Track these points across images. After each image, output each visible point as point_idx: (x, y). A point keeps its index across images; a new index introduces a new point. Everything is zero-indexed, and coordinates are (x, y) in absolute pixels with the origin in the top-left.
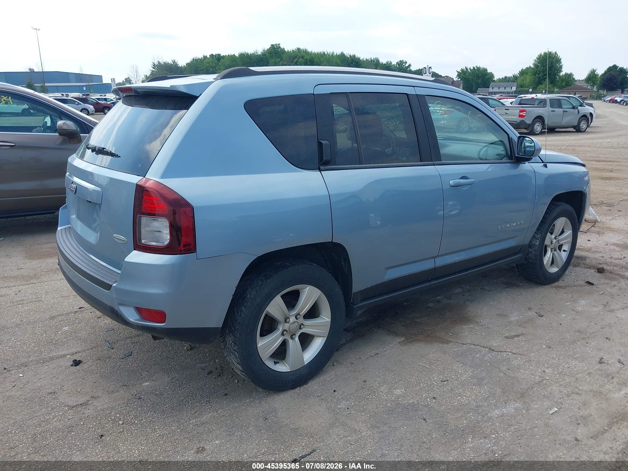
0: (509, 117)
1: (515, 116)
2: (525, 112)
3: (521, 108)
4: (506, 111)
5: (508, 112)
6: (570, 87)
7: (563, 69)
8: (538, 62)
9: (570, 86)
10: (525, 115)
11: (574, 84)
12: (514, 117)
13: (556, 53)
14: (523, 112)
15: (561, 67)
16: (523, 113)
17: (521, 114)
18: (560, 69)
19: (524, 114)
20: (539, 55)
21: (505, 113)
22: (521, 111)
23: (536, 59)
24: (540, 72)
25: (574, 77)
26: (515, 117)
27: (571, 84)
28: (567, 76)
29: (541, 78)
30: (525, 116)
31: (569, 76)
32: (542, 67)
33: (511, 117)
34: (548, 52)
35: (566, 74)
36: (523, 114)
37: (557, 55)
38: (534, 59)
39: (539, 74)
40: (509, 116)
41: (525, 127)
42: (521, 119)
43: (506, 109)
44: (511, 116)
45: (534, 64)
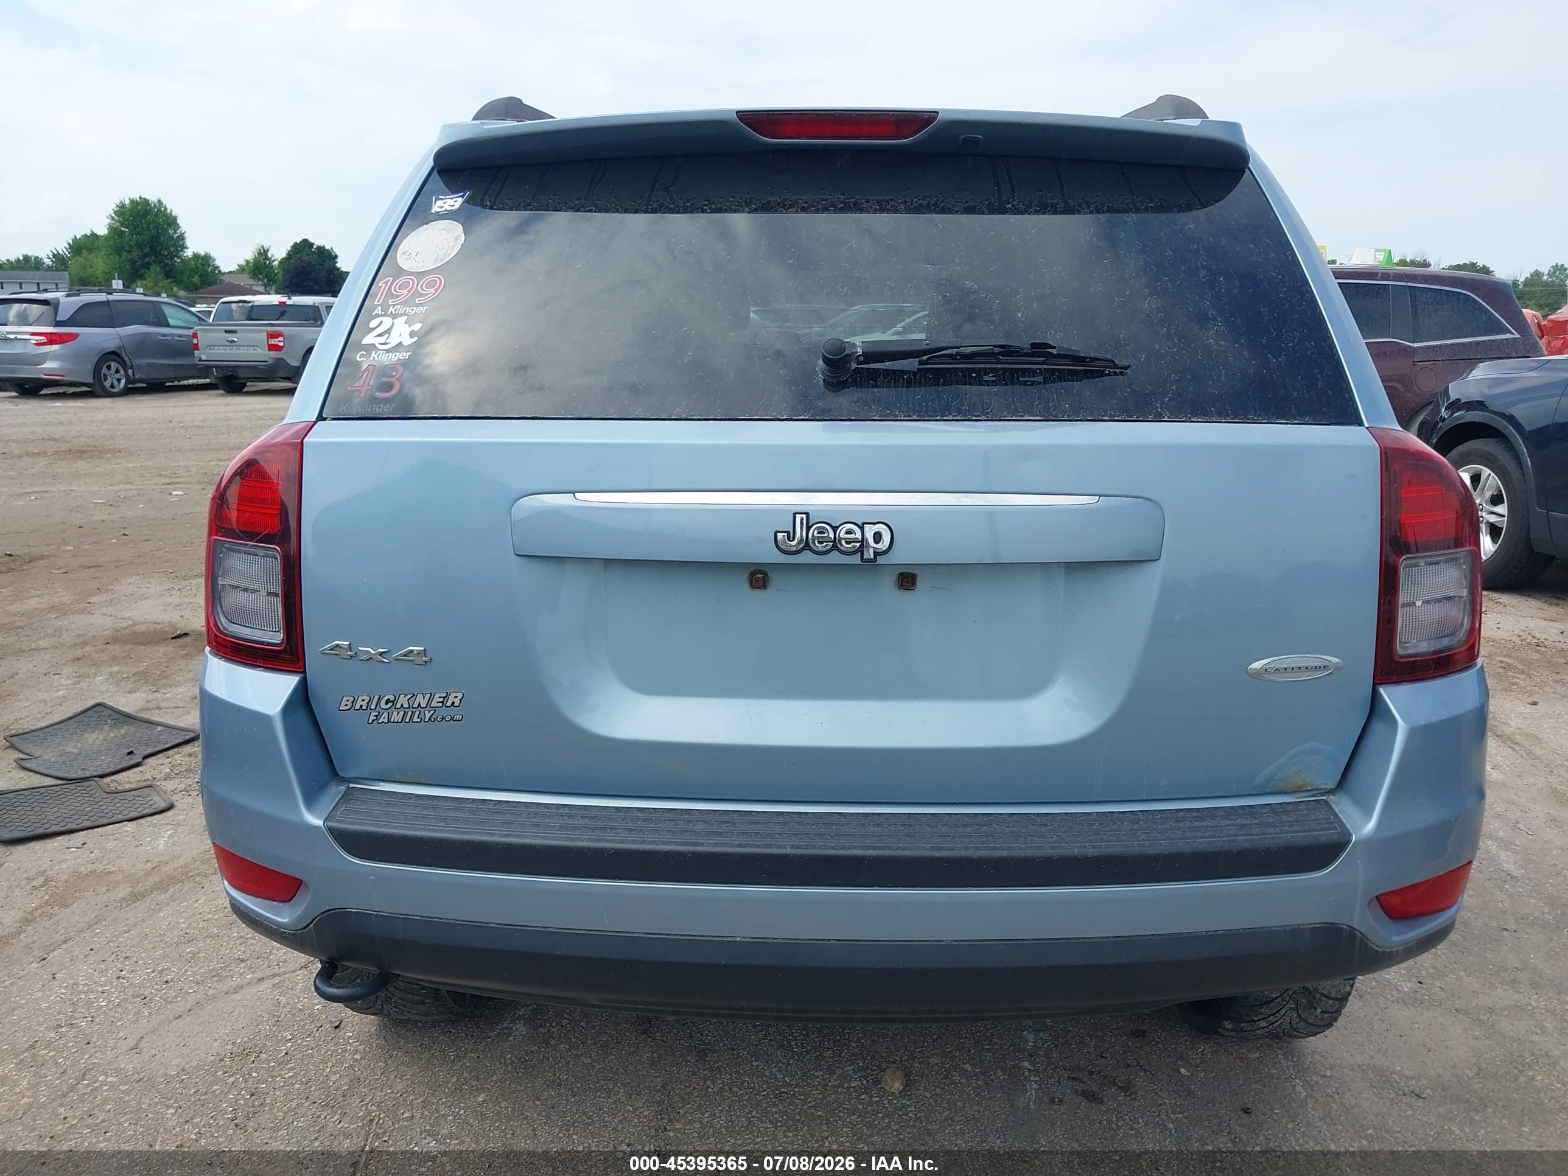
0: (242, 351)
1: (258, 348)
2: (281, 339)
3: (270, 329)
4: (227, 335)
5: (235, 339)
6: (212, 288)
7: (188, 243)
8: (122, 224)
9: (210, 284)
10: (281, 344)
11: (222, 281)
12: (255, 352)
13: (159, 201)
14: (277, 338)
15: (182, 237)
16: (276, 340)
17: (273, 343)
18: (179, 243)
19: (279, 341)
20: (118, 204)
21: (228, 341)
22: (271, 336)
23: (113, 215)
24: (131, 246)
25: (218, 263)
26: (259, 351)
27: (212, 279)
28: (200, 261)
29: (137, 261)
30: (283, 347)
31: (204, 261)
32: (135, 236)
33: (245, 351)
34: (140, 198)
35: (196, 256)
36: (277, 343)
37: (166, 208)
38: (108, 214)
39: (129, 252)
40: (242, 348)
41: (288, 376)
42: (274, 354)
43: (226, 332)
44: (245, 348)
45: (111, 228)
